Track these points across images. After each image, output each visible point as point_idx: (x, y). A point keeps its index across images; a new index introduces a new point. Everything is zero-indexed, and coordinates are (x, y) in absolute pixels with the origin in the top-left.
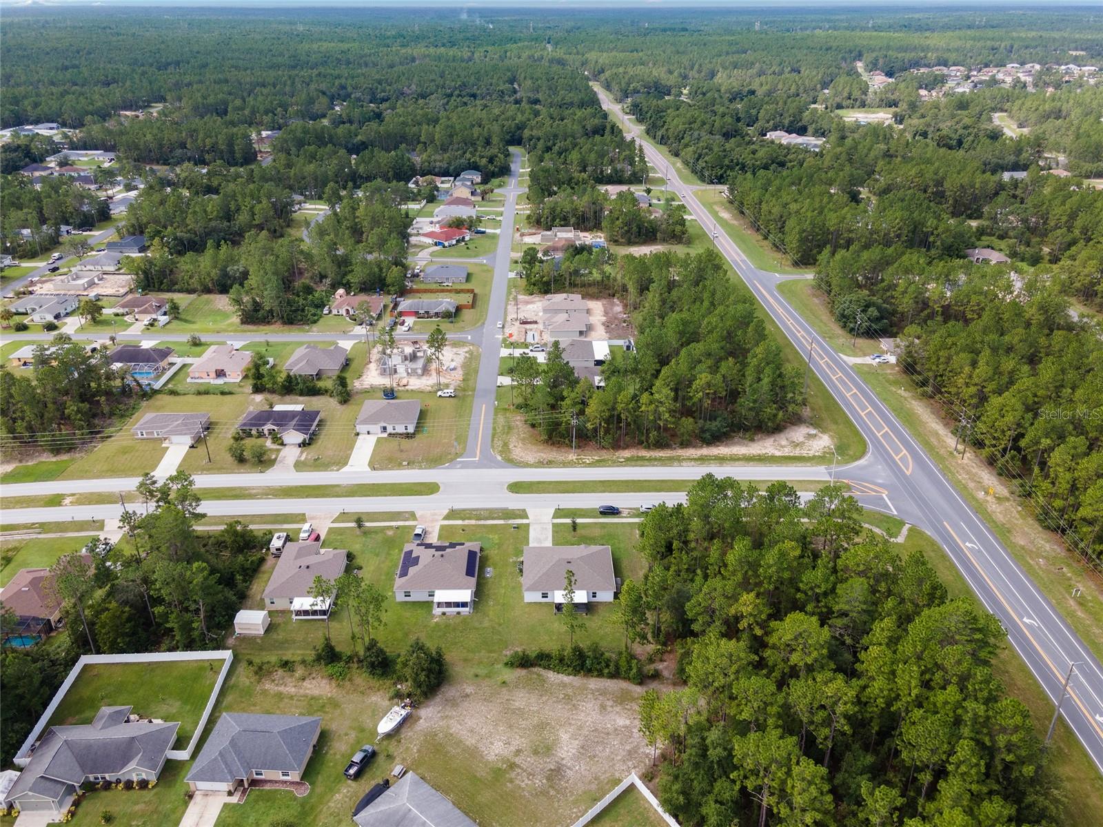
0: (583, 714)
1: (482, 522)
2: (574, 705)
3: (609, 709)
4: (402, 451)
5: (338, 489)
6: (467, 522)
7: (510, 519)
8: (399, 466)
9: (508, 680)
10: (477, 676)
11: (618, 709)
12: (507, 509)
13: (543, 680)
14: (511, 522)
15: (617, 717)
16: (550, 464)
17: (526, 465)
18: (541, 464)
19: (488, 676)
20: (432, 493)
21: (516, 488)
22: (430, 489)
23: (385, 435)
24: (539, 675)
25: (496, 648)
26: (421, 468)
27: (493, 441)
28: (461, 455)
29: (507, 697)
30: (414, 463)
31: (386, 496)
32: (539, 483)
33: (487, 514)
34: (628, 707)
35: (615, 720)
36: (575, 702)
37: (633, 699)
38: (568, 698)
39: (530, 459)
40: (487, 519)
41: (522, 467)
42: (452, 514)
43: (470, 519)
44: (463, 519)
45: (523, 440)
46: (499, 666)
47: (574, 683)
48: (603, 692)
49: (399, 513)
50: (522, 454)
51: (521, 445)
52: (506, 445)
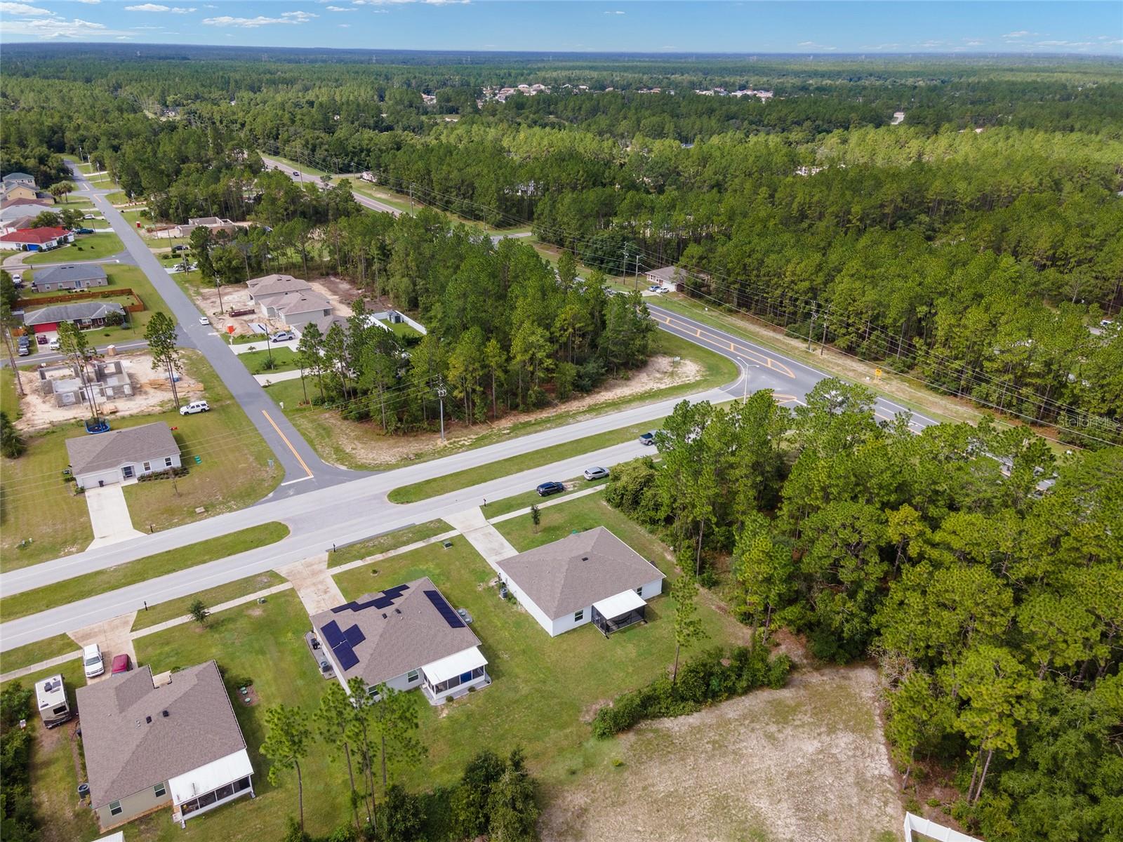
0: (756, 760)
1: (392, 553)
2: (734, 752)
3: (780, 736)
4: (180, 495)
5: (104, 577)
6: (369, 560)
7: (429, 537)
8: (192, 516)
9: (620, 759)
10: (573, 773)
11: (789, 731)
12: (413, 526)
13: (667, 736)
14: (433, 540)
15: (797, 744)
16: (420, 457)
17: (389, 467)
18: (407, 461)
19: (589, 764)
20: (280, 538)
21: (401, 495)
22: (274, 532)
23: (134, 481)
24: (656, 731)
25: (565, 717)
26: (231, 510)
27: (315, 450)
28: (283, 478)
29: (640, 785)
30: (213, 506)
31: (204, 562)
32: (428, 482)
33: (390, 541)
34: (798, 723)
35: (801, 749)
36: (731, 747)
37: (794, 710)
38: (718, 746)
39: (388, 458)
40: (395, 547)
41: (385, 470)
42: (337, 556)
43: (370, 554)
44: (362, 558)
45: (358, 438)
46: (592, 743)
47: (708, 721)
48: (753, 717)
49: (247, 580)
50: (371, 456)
51: (360, 446)
52: (338, 450)
